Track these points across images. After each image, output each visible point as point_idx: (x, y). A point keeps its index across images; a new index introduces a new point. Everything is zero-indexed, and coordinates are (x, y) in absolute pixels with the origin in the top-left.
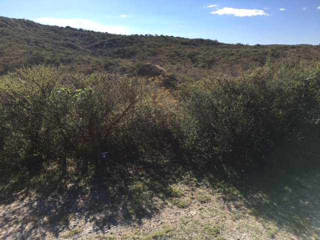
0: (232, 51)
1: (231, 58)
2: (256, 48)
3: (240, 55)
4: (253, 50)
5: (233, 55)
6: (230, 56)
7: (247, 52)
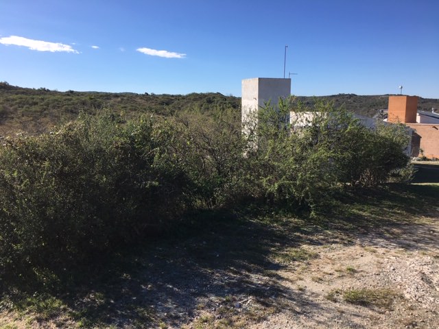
0: (33, 99)
1: (33, 108)
2: (68, 95)
3: (48, 105)
4: (65, 98)
5: (36, 104)
6: (31, 105)
7: (57, 100)
